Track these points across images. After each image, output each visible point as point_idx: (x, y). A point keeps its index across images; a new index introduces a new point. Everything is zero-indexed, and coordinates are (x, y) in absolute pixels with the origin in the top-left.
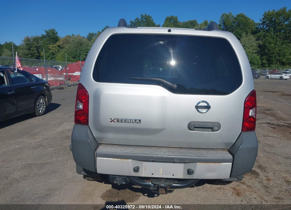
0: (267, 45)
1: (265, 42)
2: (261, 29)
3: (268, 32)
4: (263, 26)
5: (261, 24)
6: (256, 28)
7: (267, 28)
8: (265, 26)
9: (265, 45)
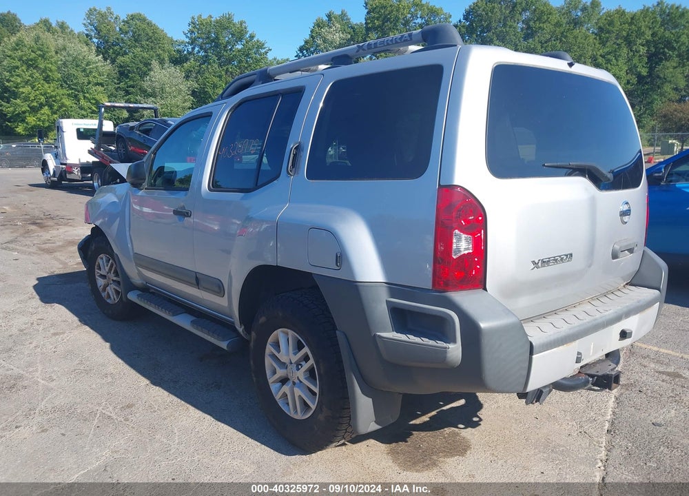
0: (209, 90)
1: (205, 85)
2: (190, 53)
3: (205, 62)
4: (193, 49)
5: (188, 43)
6: (179, 51)
7: (202, 53)
8: (197, 49)
9: (206, 90)
